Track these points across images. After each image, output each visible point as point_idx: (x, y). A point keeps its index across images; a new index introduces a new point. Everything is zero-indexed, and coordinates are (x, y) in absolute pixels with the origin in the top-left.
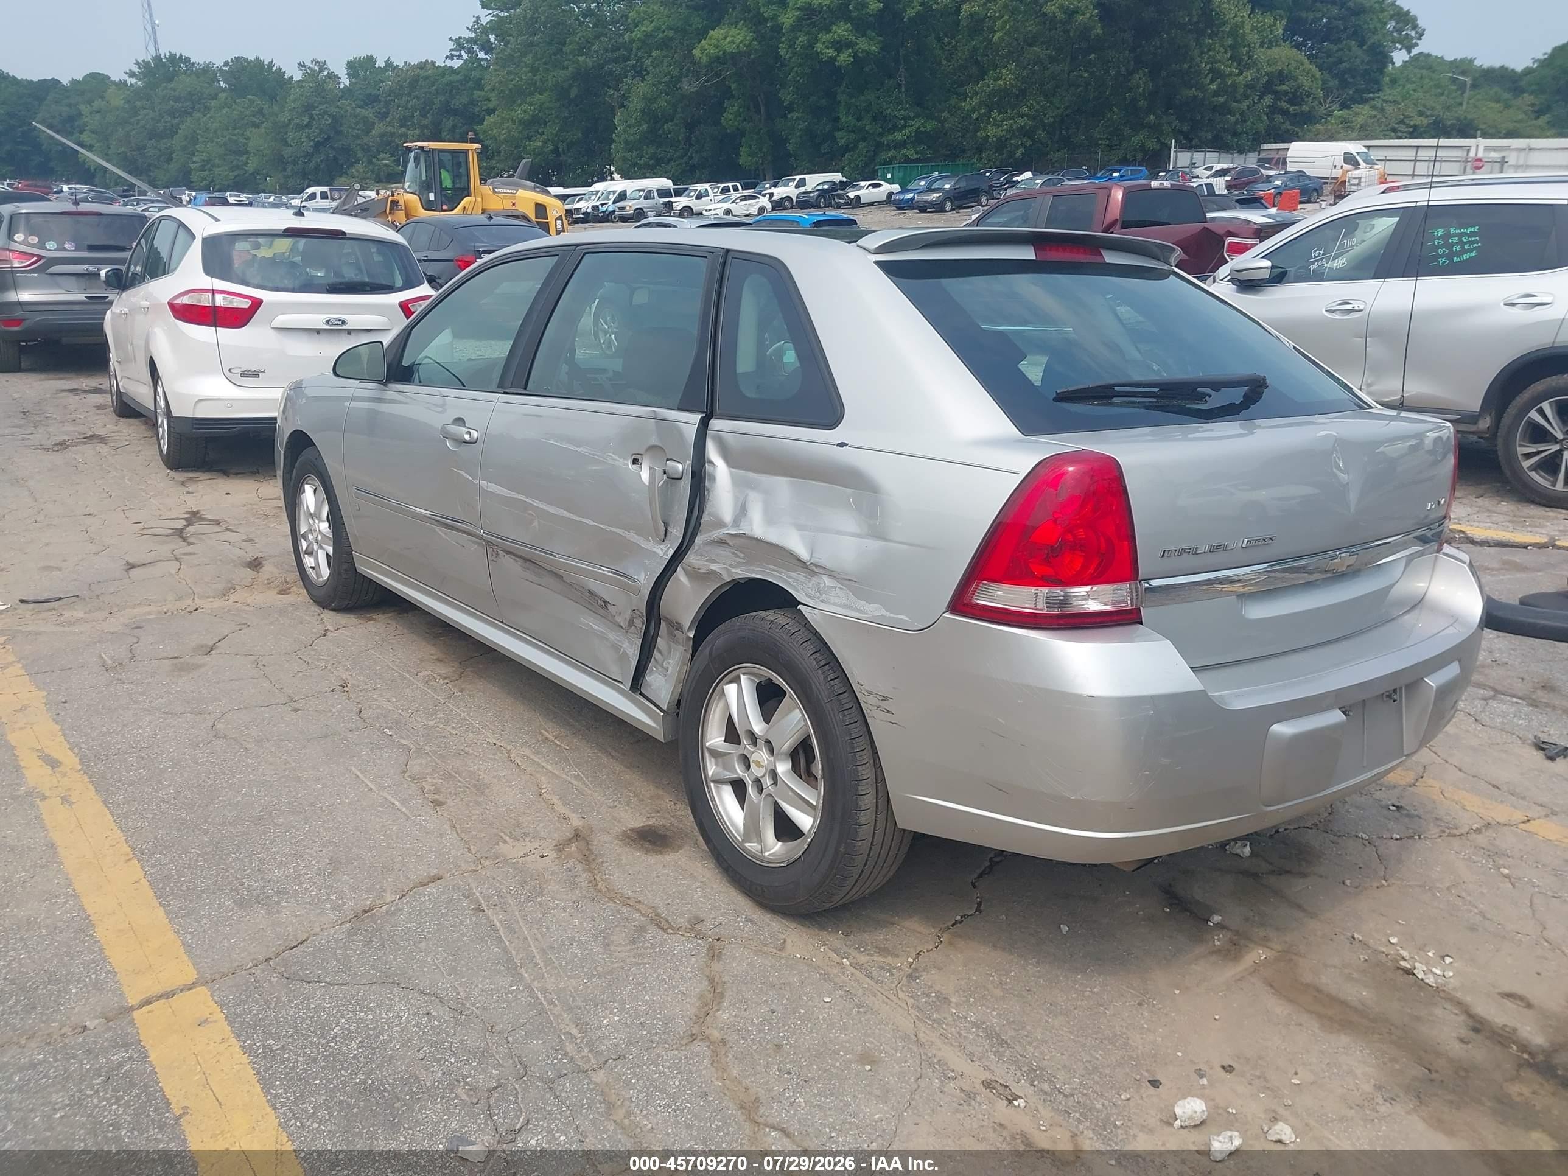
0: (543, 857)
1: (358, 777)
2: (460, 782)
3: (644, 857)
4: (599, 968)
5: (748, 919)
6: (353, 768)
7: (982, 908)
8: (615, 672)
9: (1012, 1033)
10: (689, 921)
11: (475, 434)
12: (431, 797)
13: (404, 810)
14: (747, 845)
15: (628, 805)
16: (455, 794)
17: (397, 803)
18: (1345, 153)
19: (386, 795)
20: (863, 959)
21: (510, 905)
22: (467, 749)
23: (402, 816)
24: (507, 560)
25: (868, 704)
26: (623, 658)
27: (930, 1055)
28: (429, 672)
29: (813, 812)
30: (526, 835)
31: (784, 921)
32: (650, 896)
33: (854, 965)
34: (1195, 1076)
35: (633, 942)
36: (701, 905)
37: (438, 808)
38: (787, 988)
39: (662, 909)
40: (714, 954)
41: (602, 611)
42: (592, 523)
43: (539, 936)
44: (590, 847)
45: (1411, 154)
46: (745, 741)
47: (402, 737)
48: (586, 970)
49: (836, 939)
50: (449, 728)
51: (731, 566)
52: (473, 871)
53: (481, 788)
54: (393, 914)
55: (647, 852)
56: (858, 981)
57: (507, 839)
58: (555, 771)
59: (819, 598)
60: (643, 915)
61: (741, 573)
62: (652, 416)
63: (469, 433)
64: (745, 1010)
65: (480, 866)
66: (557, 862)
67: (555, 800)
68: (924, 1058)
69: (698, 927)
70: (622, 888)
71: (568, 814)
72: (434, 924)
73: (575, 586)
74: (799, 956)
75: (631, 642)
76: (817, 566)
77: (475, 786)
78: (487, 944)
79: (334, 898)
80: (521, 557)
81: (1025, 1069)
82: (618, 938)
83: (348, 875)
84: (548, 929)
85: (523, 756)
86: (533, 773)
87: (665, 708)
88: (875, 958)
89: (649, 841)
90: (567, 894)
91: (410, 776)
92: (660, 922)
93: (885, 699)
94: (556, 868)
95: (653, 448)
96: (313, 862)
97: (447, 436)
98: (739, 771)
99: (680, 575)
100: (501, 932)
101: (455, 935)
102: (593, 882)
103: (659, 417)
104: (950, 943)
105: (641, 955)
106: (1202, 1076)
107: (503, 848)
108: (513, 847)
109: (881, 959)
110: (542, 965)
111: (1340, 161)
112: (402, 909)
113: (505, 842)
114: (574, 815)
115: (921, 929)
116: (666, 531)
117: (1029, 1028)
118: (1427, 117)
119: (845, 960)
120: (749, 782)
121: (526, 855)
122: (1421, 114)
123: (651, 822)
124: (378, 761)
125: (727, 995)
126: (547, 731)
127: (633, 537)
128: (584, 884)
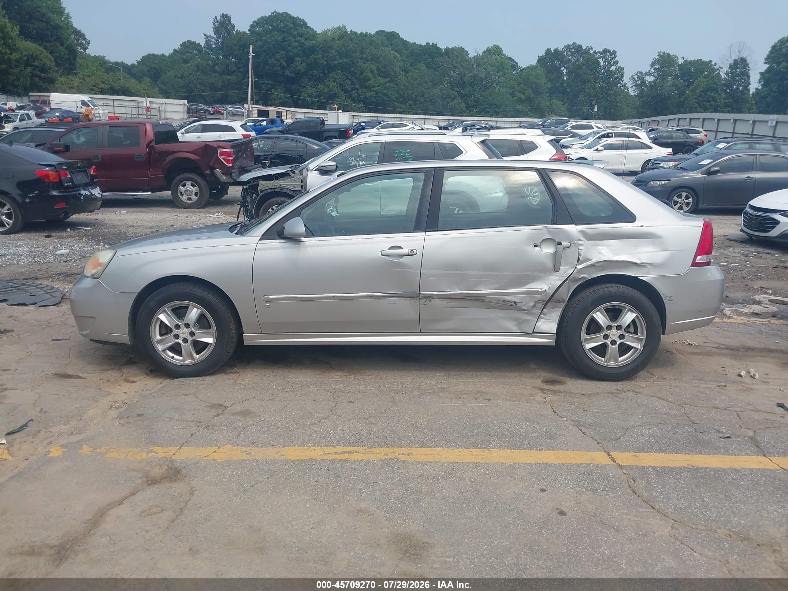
18: (81, 100)
45: (111, 103)
111: (80, 105)
118: (106, 84)
122: (103, 83)
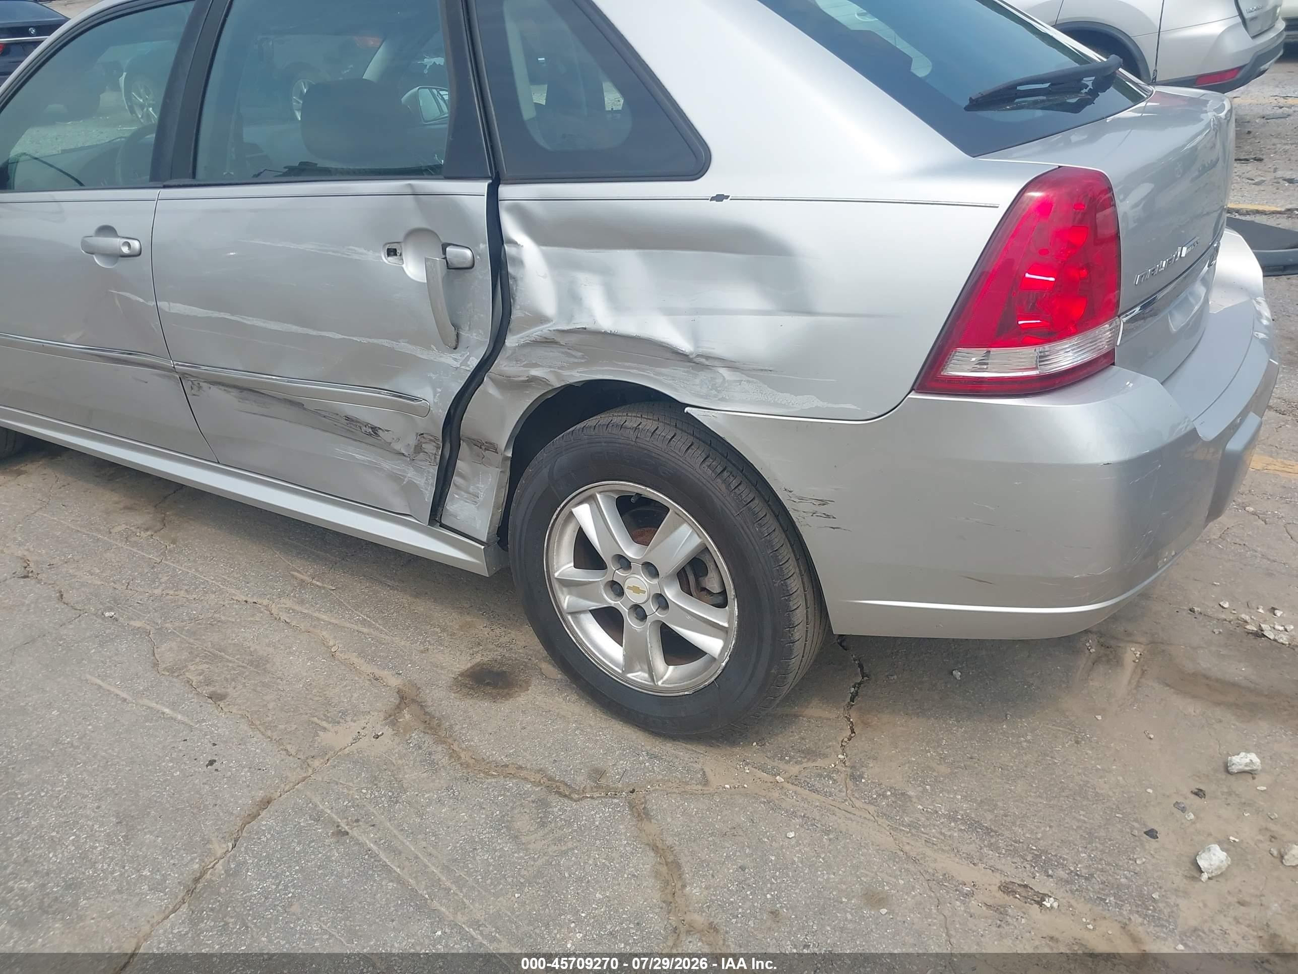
0: (377, 737)
1: (100, 687)
2: (230, 661)
3: (493, 705)
4: (523, 872)
5: (653, 756)
6: (89, 677)
7: (866, 670)
8: (399, 504)
9: (989, 816)
10: (590, 777)
11: (136, 244)
12: (206, 690)
13: (179, 717)
14: (630, 675)
15: (441, 644)
16: (233, 680)
17: (167, 710)
19: (146, 702)
20: (794, 769)
21: (373, 814)
22: (216, 615)
23: (182, 727)
24: (216, 392)
25: (799, 513)
26: (409, 489)
27: (930, 870)
28: (124, 526)
29: (722, 634)
30: (344, 713)
31: (689, 746)
32: (529, 757)
33: (790, 780)
34: (1178, 813)
35: (543, 825)
36: (591, 752)
37: (222, 704)
38: (741, 833)
39: (552, 770)
40: (642, 814)
41: (370, 440)
42: (338, 336)
43: (430, 849)
44: (427, 710)
46: (611, 566)
47: (130, 619)
48: (510, 880)
49: (753, 752)
50: (182, 593)
51: (561, 368)
52: (304, 779)
53: (259, 664)
54: (236, 873)
55: (494, 699)
56: (803, 800)
57: (324, 724)
58: (333, 621)
59: (715, 396)
60: (535, 784)
61: (578, 375)
62: (409, 191)
63: (129, 245)
64: (713, 876)
65: (310, 771)
66: (397, 740)
67: (354, 658)
68: (927, 877)
69: (603, 781)
70: (492, 755)
71: (379, 673)
72: (296, 872)
73: (323, 413)
74: (728, 786)
75: (419, 470)
76: (707, 357)
77: (251, 663)
78: (375, 881)
79: (146, 873)
80: (235, 387)
81: (1029, 858)
82: (523, 823)
83: (151, 833)
84: (435, 835)
85: (288, 610)
86: (311, 629)
87: (485, 540)
88: (805, 765)
89: (488, 684)
90: (433, 781)
91: (165, 669)
92: (558, 787)
93: (823, 503)
94: (400, 748)
95: (414, 234)
96: (96, 827)
97: (92, 251)
98: (610, 601)
99: (488, 387)
100: (382, 856)
101: (331, 880)
102: (453, 755)
103: (419, 191)
104: (866, 724)
105: (559, 840)
106: (1183, 810)
107: (326, 738)
108: (336, 733)
109: (811, 764)
110: (454, 888)
112: (245, 862)
113: (325, 729)
114: (386, 672)
115: (826, 714)
116: (458, 335)
117: (1000, 804)
119: (778, 778)
120: (624, 610)
121: (356, 740)
123: (478, 659)
124: (115, 658)
125: (683, 860)
126: (298, 572)
127: (404, 347)
128: (445, 761)
